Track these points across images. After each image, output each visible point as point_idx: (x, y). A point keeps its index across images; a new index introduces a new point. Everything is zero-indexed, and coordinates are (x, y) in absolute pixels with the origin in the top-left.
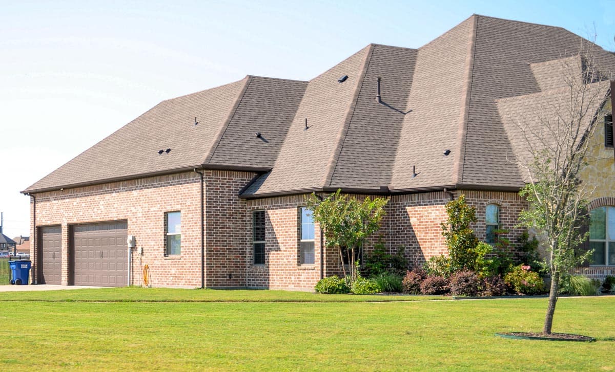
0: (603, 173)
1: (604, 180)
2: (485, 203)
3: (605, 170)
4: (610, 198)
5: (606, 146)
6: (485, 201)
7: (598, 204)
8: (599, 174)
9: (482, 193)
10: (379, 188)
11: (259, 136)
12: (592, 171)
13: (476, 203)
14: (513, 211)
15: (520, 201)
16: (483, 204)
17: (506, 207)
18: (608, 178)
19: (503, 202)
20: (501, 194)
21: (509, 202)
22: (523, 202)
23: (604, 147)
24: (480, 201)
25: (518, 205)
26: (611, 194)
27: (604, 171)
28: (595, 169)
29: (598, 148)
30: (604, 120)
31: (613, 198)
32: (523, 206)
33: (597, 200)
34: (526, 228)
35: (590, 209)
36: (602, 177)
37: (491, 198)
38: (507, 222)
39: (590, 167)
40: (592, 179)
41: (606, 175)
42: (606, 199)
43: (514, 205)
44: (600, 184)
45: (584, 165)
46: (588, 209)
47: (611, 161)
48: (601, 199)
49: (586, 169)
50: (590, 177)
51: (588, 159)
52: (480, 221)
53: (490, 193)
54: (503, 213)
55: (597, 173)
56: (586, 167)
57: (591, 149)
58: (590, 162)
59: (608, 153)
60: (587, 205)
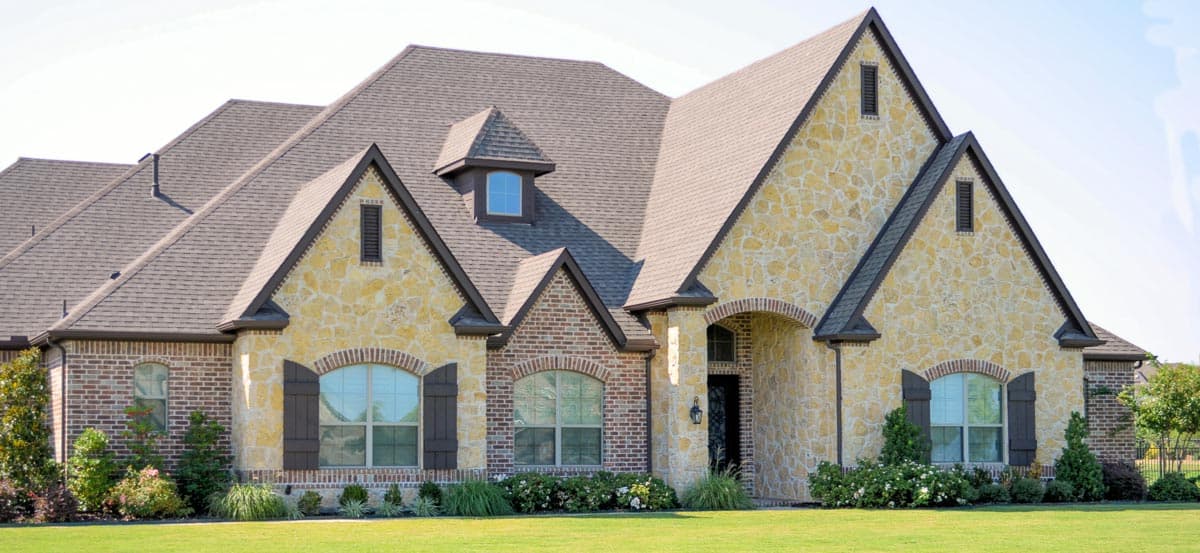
0: (355, 306)
1: (359, 319)
2: (131, 361)
3: (361, 301)
4: (372, 351)
5: (362, 260)
6: (130, 358)
7: (342, 359)
8: (346, 308)
9: (124, 345)
10: (9, 339)
12: (329, 303)
13: (110, 362)
14: (197, 374)
15: (213, 356)
16: (126, 363)
17: (181, 369)
18: (367, 316)
19: (172, 359)
20: (170, 347)
21: (189, 359)
22: (219, 360)
23: (359, 261)
24: (120, 358)
25: (207, 364)
26: (373, 343)
27: (358, 303)
28: (338, 300)
29: (343, 264)
30: (358, 215)
31: (378, 350)
32: (222, 365)
33: (340, 353)
34: (227, 404)
35: (324, 369)
36: (352, 314)
37: (144, 353)
38: (183, 393)
39: (326, 296)
40: (329, 317)
41: (363, 310)
42: (361, 351)
43: (199, 364)
44: (347, 326)
45: (311, 294)
46: (318, 369)
47: (376, 285)
48: (351, 352)
49: (314, 301)
50: (325, 313)
51: (319, 282)
52: (119, 392)
53: (145, 346)
54: (176, 378)
55: (341, 306)
56: (314, 296)
57: (328, 266)
58: (325, 287)
59: (367, 273)
60: (316, 363)
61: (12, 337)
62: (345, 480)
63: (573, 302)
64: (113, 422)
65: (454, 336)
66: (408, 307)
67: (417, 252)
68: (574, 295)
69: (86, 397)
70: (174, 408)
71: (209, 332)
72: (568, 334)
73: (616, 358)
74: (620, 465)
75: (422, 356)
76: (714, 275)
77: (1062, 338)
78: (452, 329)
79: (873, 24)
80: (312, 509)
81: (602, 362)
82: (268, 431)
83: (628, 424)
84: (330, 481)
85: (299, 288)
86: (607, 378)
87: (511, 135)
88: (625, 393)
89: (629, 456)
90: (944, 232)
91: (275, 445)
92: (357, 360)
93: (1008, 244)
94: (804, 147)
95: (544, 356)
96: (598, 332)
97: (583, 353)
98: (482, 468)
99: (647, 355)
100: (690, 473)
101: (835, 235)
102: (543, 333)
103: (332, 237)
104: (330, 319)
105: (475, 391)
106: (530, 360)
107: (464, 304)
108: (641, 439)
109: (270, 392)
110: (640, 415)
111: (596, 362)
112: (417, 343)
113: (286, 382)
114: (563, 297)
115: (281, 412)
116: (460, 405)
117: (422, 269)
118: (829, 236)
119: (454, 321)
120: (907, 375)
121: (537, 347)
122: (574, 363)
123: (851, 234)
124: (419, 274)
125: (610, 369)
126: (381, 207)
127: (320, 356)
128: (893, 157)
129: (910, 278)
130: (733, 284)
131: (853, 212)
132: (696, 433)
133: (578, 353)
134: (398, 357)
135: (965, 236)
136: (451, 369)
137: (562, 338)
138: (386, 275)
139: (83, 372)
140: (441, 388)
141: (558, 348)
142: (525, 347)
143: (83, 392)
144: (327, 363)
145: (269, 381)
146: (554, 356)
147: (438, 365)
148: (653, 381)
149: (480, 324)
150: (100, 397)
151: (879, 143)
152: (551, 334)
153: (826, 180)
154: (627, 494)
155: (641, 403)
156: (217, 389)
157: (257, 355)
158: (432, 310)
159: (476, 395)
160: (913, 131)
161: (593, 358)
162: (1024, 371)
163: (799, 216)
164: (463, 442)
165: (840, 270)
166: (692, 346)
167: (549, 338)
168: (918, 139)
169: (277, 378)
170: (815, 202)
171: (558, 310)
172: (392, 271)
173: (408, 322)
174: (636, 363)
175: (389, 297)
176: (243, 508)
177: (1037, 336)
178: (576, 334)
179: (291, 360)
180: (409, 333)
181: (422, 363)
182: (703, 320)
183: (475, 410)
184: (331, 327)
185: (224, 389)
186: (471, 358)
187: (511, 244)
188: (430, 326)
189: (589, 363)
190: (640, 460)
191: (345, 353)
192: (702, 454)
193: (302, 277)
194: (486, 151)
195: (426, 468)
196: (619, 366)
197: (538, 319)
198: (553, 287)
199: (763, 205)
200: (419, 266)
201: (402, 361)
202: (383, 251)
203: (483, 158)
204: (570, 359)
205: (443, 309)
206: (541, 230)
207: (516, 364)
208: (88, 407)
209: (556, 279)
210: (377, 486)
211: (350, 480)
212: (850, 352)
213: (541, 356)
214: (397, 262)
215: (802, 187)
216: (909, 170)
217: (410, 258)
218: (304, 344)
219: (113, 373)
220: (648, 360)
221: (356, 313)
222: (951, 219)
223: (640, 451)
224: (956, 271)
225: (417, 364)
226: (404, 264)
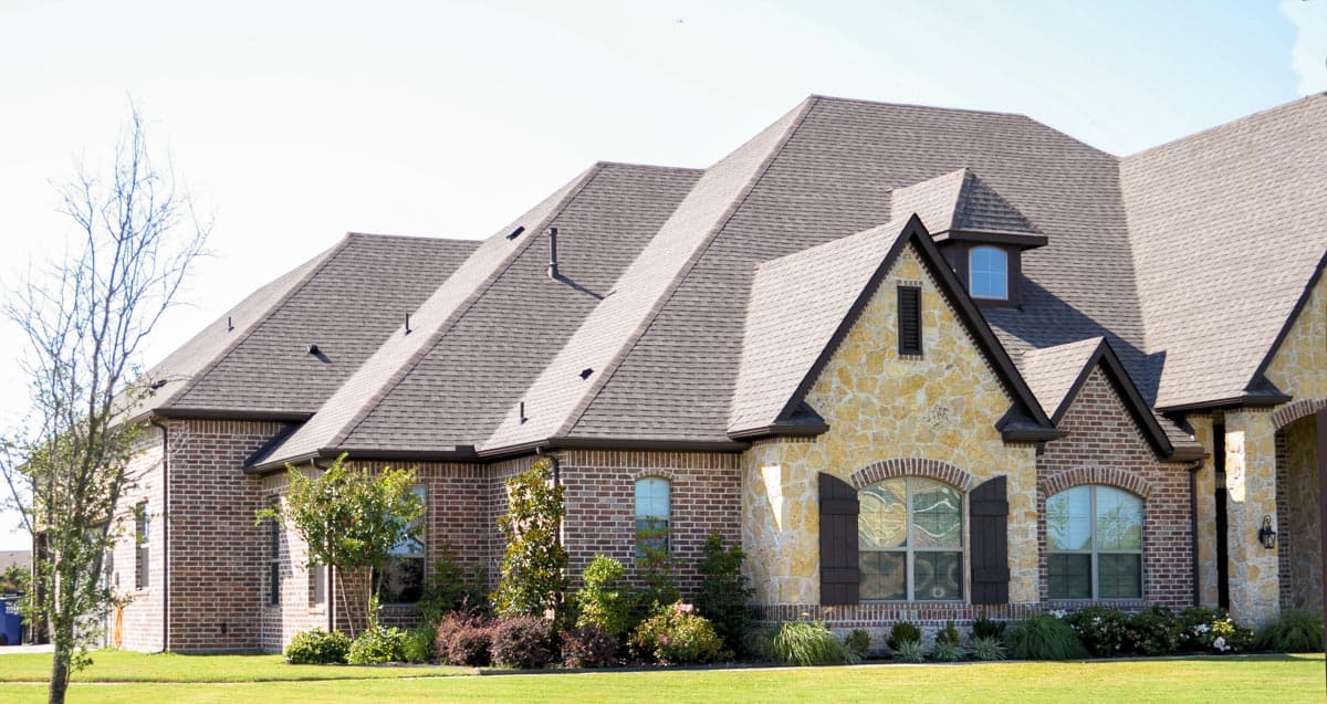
0: (894, 408)
1: (899, 424)
2: (632, 475)
3: (900, 401)
4: (914, 460)
5: (900, 353)
6: (631, 471)
7: (881, 472)
8: (884, 411)
9: (624, 456)
10: (454, 449)
11: (315, 351)
12: (866, 404)
13: (609, 476)
14: (703, 491)
15: (720, 469)
16: (626, 477)
17: (686, 484)
18: (907, 420)
19: (675, 472)
20: (674, 457)
21: (694, 473)
22: (727, 473)
23: (897, 354)
24: (619, 471)
25: (715, 479)
26: (914, 452)
27: (896, 404)
28: (875, 401)
29: (881, 358)
30: (894, 299)
31: (920, 461)
32: (730, 479)
33: (879, 464)
34: (736, 525)
35: (862, 483)
36: (891, 417)
37: (646, 465)
38: (689, 513)
39: (862, 396)
40: (867, 421)
41: (902, 413)
42: (902, 461)
43: (704, 478)
44: (886, 432)
45: (846, 393)
46: (856, 483)
47: (915, 383)
48: (890, 462)
49: (850, 401)
50: (861, 417)
51: (855, 380)
52: (620, 512)
53: (646, 456)
54: (679, 495)
55: (878, 408)
56: (850, 396)
57: (864, 360)
58: (861, 386)
59: (906, 368)
60: (853, 477)
61: (457, 447)
62: (886, 617)
63: (1109, 402)
64: (614, 548)
65: (1001, 443)
66: (952, 410)
67: (959, 343)
68: (1111, 395)
69: (584, 518)
70: (678, 531)
71: (719, 439)
72: (1104, 440)
73: (1157, 470)
74: (1165, 598)
75: (967, 467)
76: (1281, 369)
78: (999, 435)
80: (862, 651)
81: (1142, 475)
82: (803, 559)
83: (1171, 549)
84: (870, 618)
85: (833, 386)
86: (1148, 494)
87: (993, 203)
88: (1168, 512)
89: (1174, 587)
91: (811, 576)
92: (898, 472)
95: (1080, 467)
96: (1137, 438)
97: (1121, 463)
98: (1034, 602)
99: (1191, 466)
100: (1260, 608)
102: (1078, 440)
103: (867, 325)
104: (866, 425)
105: (1026, 510)
106: (1064, 472)
107: (1011, 405)
108: (1186, 567)
109: (804, 512)
110: (1184, 539)
111: (1136, 473)
112: (962, 452)
113: (822, 501)
114: (1098, 396)
115: (816, 536)
116: (1010, 526)
117: (964, 363)
119: (1002, 426)
121: (1071, 457)
122: (1113, 475)
124: (962, 370)
125: (1150, 483)
126: (920, 288)
127: (858, 466)
130: (1302, 380)
132: (1265, 559)
133: (1116, 463)
134: (942, 468)
136: (1000, 483)
137: (1098, 446)
138: (926, 370)
139: (581, 488)
140: (990, 503)
141: (1094, 457)
142: (1058, 456)
143: (580, 512)
144: (865, 477)
145: (802, 498)
146: (1090, 467)
147: (985, 479)
148: (1198, 497)
149: (1033, 428)
150: (599, 518)
152: (1087, 440)
154: (1209, 632)
155: (1186, 524)
156: (725, 508)
157: (788, 467)
158: (977, 412)
159: (1026, 514)
161: (1133, 469)
164: (1014, 572)
166: (1258, 455)
167: (1084, 446)
169: (810, 495)
171: (1093, 412)
172: (933, 366)
173: (951, 428)
174: (1179, 475)
175: (931, 398)
176: (798, 650)
178: (1113, 441)
179: (826, 472)
180: (952, 440)
181: (968, 476)
182: (1271, 423)
183: (1025, 532)
184: (869, 433)
185: (733, 508)
186: (1018, 467)
187: (1006, 333)
188: (975, 431)
189: (1128, 475)
190: (1186, 592)
191: (885, 464)
192: (1272, 584)
193: (836, 373)
194: (971, 222)
195: (974, 602)
196: (1161, 479)
197: (1071, 423)
198: (1087, 385)
200: (961, 359)
201: (946, 474)
202: (924, 341)
203: (968, 229)
204: (1108, 471)
205: (989, 413)
206: (1031, 317)
207: (1049, 477)
208: (586, 530)
209: (1091, 375)
210: (933, 624)
211: (892, 617)
213: (1076, 467)
214: (940, 356)
217: (953, 351)
218: (839, 454)
219: (613, 489)
220: (1193, 472)
221: (895, 417)
223: (1185, 582)
225: (962, 478)
226: (946, 358)
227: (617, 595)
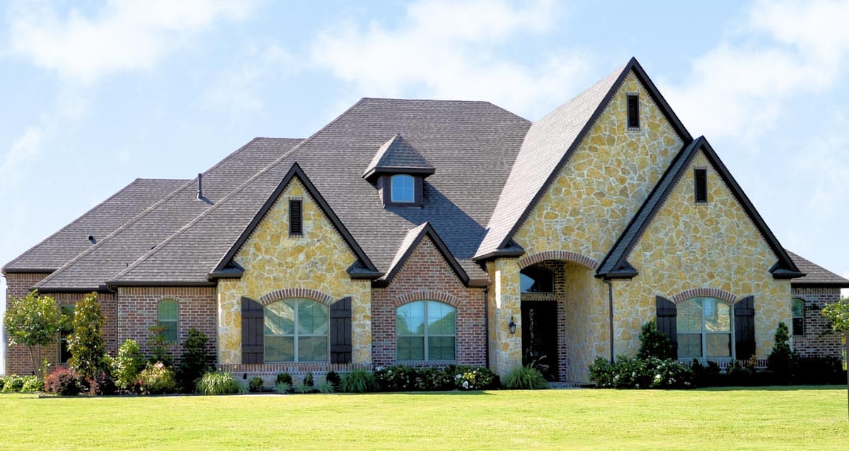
0: (286, 263)
1: (288, 271)
2: (156, 299)
3: (290, 259)
4: (297, 290)
5: (290, 234)
6: (155, 297)
7: (278, 296)
8: (280, 264)
9: (152, 289)
10: (98, 287)
11: (91, 238)
12: (270, 261)
13: (144, 300)
14: (195, 306)
15: (205, 295)
16: (153, 300)
17: (186, 302)
18: (293, 269)
19: (180, 297)
20: (179, 290)
21: (191, 297)
22: (209, 297)
23: (288, 235)
24: (149, 297)
25: (202, 300)
26: (297, 285)
27: (288, 261)
28: (275, 259)
29: (278, 237)
30: (287, 207)
31: (300, 290)
32: (210, 300)
33: (277, 292)
34: (213, 324)
35: (267, 302)
36: (285, 268)
37: (164, 294)
38: (187, 318)
39: (268, 257)
40: (270, 270)
41: (291, 265)
42: (290, 290)
43: (196, 300)
44: (281, 275)
45: (258, 256)
46: (263, 302)
47: (299, 250)
48: (283, 291)
49: (260, 260)
50: (267, 268)
51: (263, 249)
52: (149, 318)
53: (164, 290)
54: (182, 309)
55: (277, 263)
56: (260, 257)
57: (269, 238)
58: (266, 252)
59: (294, 242)
60: (261, 299)
61: (100, 286)
62: (280, 370)
63: (434, 256)
64: (145, 336)
65: (350, 280)
66: (320, 263)
67: (325, 228)
68: (436, 252)
69: (129, 321)
70: (181, 327)
71: (201, 280)
72: (431, 277)
73: (464, 292)
74: (468, 360)
75: (329, 293)
76: (525, 236)
77: (774, 273)
78: (347, 275)
79: (634, 68)
80: (257, 388)
81: (455, 294)
82: (232, 341)
83: (472, 334)
84: (271, 371)
85: (251, 252)
86: (458, 305)
88: (470, 314)
89: (474, 354)
90: (686, 203)
91: (236, 349)
92: (287, 295)
93: (733, 210)
94: (587, 151)
95: (416, 291)
96: (452, 275)
97: (442, 289)
98: (368, 362)
99: (485, 289)
100: (509, 365)
101: (609, 208)
102: (415, 277)
103: (270, 220)
104: (270, 272)
105: (364, 314)
106: (406, 294)
107: (356, 260)
108: (482, 343)
109: (234, 317)
110: (481, 328)
111: (451, 294)
112: (326, 285)
113: (243, 310)
114: (428, 253)
115: (240, 329)
116: (354, 323)
117: (328, 239)
118: (606, 209)
119: (349, 271)
120: (660, 300)
121: (410, 285)
122: (436, 294)
123: (621, 207)
124: (326, 242)
125: (460, 299)
126: (302, 201)
127: (264, 293)
128: (651, 155)
129: (661, 235)
130: (537, 242)
131: (623, 192)
132: (513, 339)
133: (438, 289)
134: (313, 293)
135: (701, 206)
136: (348, 300)
137: (427, 280)
138: (305, 243)
139: (128, 306)
140: (341, 313)
141: (425, 286)
142: (403, 286)
143: (128, 318)
144: (268, 298)
145: (232, 310)
146: (422, 291)
147: (339, 298)
148: (489, 305)
149: (366, 272)
150: (138, 321)
151: (640, 146)
152: (420, 277)
153: (603, 172)
154: (461, 379)
155: (482, 321)
156: (208, 315)
157: (225, 294)
158: (335, 264)
159: (364, 317)
160: (666, 137)
161: (449, 292)
162: (746, 295)
163: (584, 197)
164: (355, 346)
165: (613, 230)
166: (510, 283)
167: (420, 280)
168: (669, 142)
169: (237, 308)
170: (595, 187)
171: (425, 262)
172: (309, 240)
173: (320, 272)
174: (478, 294)
175: (308, 257)
177: (755, 271)
178: (437, 277)
179: (246, 297)
180: (320, 279)
181: (329, 297)
182: (517, 266)
183: (363, 326)
184: (271, 276)
185: (212, 315)
186: (361, 294)
188: (334, 274)
189: (446, 295)
190: (481, 357)
191: (280, 292)
192: (517, 353)
193: (252, 246)
194: (390, 162)
195: (332, 363)
196: (466, 297)
197: (411, 268)
198: (421, 247)
199: (558, 191)
200: (326, 237)
201: (316, 296)
202: (304, 228)
203: (387, 167)
204: (433, 293)
205: (342, 264)
206: (426, 211)
207: (397, 297)
208: (131, 327)
209: (423, 242)
210: (301, 374)
211: (284, 370)
212: (618, 285)
213: (414, 291)
214: (312, 235)
215: (586, 177)
216: (663, 163)
217: (321, 232)
218: (255, 285)
219: (145, 306)
220: (486, 292)
221: (287, 267)
222: (691, 194)
223: (481, 351)
224: (695, 229)
225: (325, 298)
226: (317, 236)
227: (132, 359)
